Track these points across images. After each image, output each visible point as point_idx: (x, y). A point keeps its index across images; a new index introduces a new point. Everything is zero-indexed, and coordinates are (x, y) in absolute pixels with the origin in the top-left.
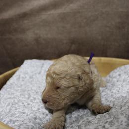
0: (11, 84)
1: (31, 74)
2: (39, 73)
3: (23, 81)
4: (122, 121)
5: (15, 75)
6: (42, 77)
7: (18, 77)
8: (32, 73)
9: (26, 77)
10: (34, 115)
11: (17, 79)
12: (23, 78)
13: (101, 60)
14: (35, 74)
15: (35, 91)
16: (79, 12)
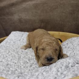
0: (2, 45)
1: (15, 41)
2: (20, 40)
3: (9, 44)
4: (53, 71)
5: (4, 41)
6: (21, 42)
7: (6, 42)
8: (15, 39)
9: (11, 42)
10: (7, 63)
11: (5, 43)
12: (9, 42)
13: (59, 33)
14: (17, 40)
15: (13, 50)
16: (46, 3)
